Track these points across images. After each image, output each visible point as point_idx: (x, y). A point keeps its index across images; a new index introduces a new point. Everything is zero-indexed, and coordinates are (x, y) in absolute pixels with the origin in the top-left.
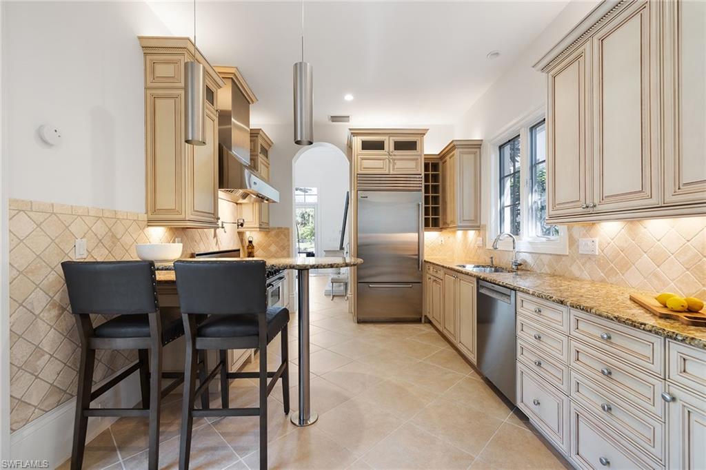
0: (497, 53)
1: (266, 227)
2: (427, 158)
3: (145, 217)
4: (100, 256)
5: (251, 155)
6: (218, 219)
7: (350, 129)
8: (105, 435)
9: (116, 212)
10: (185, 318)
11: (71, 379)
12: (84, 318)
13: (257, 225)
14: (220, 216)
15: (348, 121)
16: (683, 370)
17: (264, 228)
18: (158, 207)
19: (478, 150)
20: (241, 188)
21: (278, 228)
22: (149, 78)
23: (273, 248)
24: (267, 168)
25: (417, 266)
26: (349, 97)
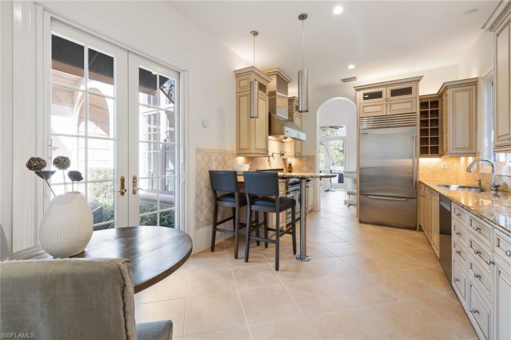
0: (476, 10)
1: (299, 155)
2: (421, 98)
3: (235, 152)
4: (220, 169)
5: (289, 113)
6: (268, 152)
7: (354, 87)
8: (221, 243)
9: (225, 151)
10: (247, 195)
11: (211, 216)
12: (215, 192)
13: (293, 155)
14: (269, 150)
15: (356, 80)
16: (498, 245)
17: (297, 156)
18: (241, 147)
19: (474, 87)
20: (282, 134)
21: (308, 156)
22: (238, 88)
23: (305, 168)
24: (301, 118)
25: (411, 186)
26: (351, 67)
